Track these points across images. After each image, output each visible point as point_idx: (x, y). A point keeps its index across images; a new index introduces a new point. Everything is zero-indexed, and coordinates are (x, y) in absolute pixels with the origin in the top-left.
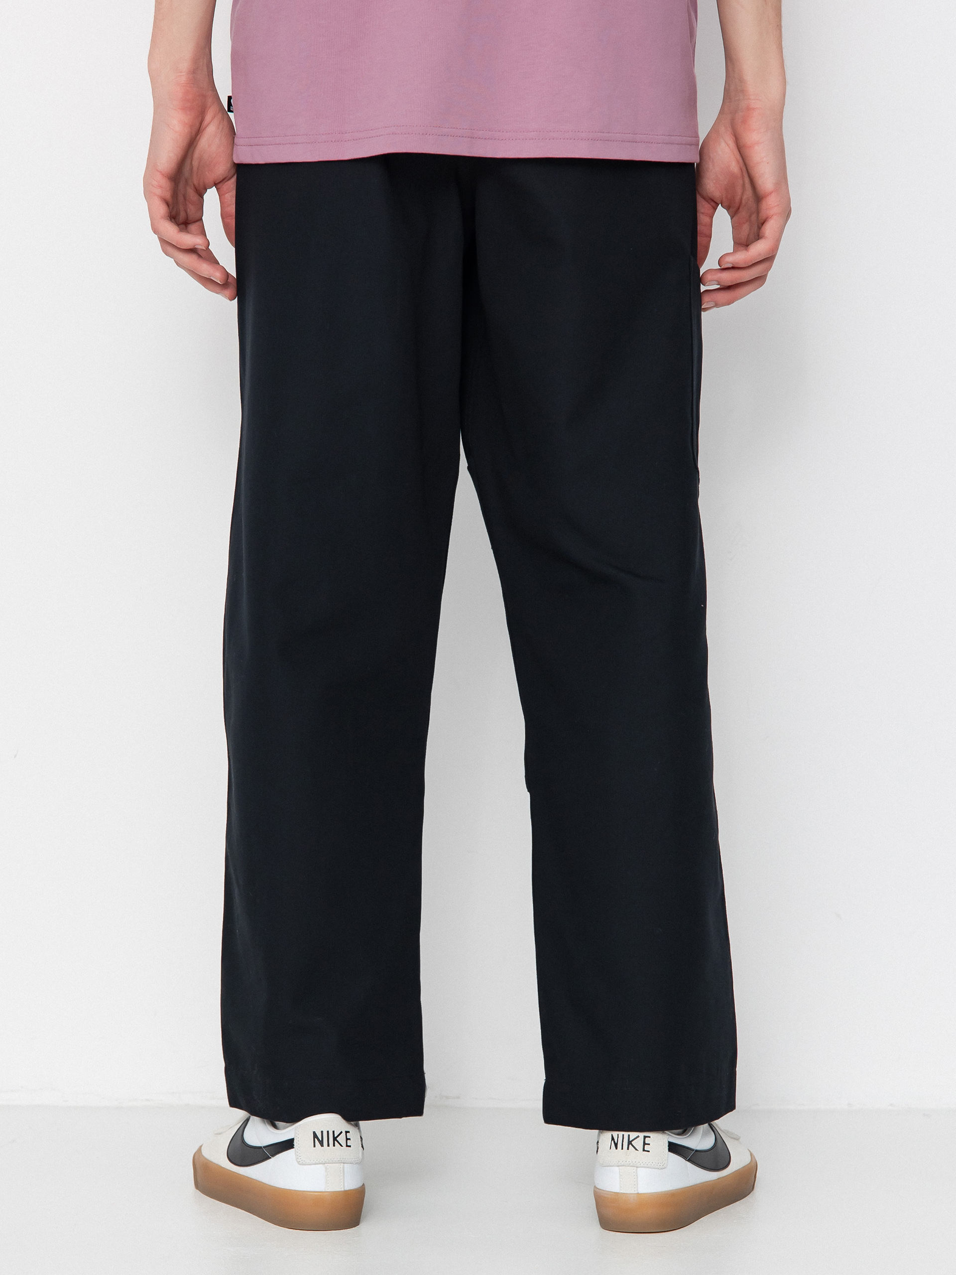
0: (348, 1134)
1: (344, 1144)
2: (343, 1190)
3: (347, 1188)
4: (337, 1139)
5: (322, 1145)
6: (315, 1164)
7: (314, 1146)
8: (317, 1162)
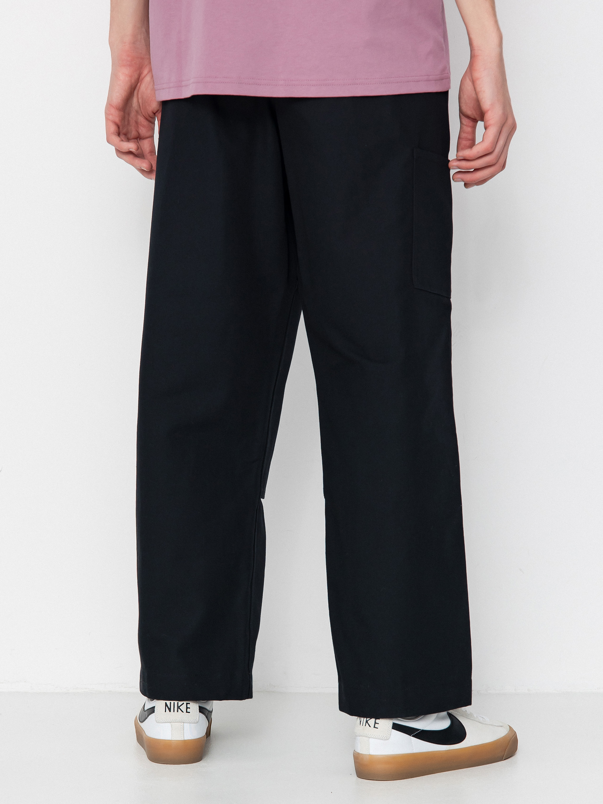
0: (188, 705)
1: (185, 711)
2: (183, 739)
3: (186, 738)
4: (180, 707)
5: (170, 711)
6: (165, 723)
7: (165, 712)
8: (166, 721)
